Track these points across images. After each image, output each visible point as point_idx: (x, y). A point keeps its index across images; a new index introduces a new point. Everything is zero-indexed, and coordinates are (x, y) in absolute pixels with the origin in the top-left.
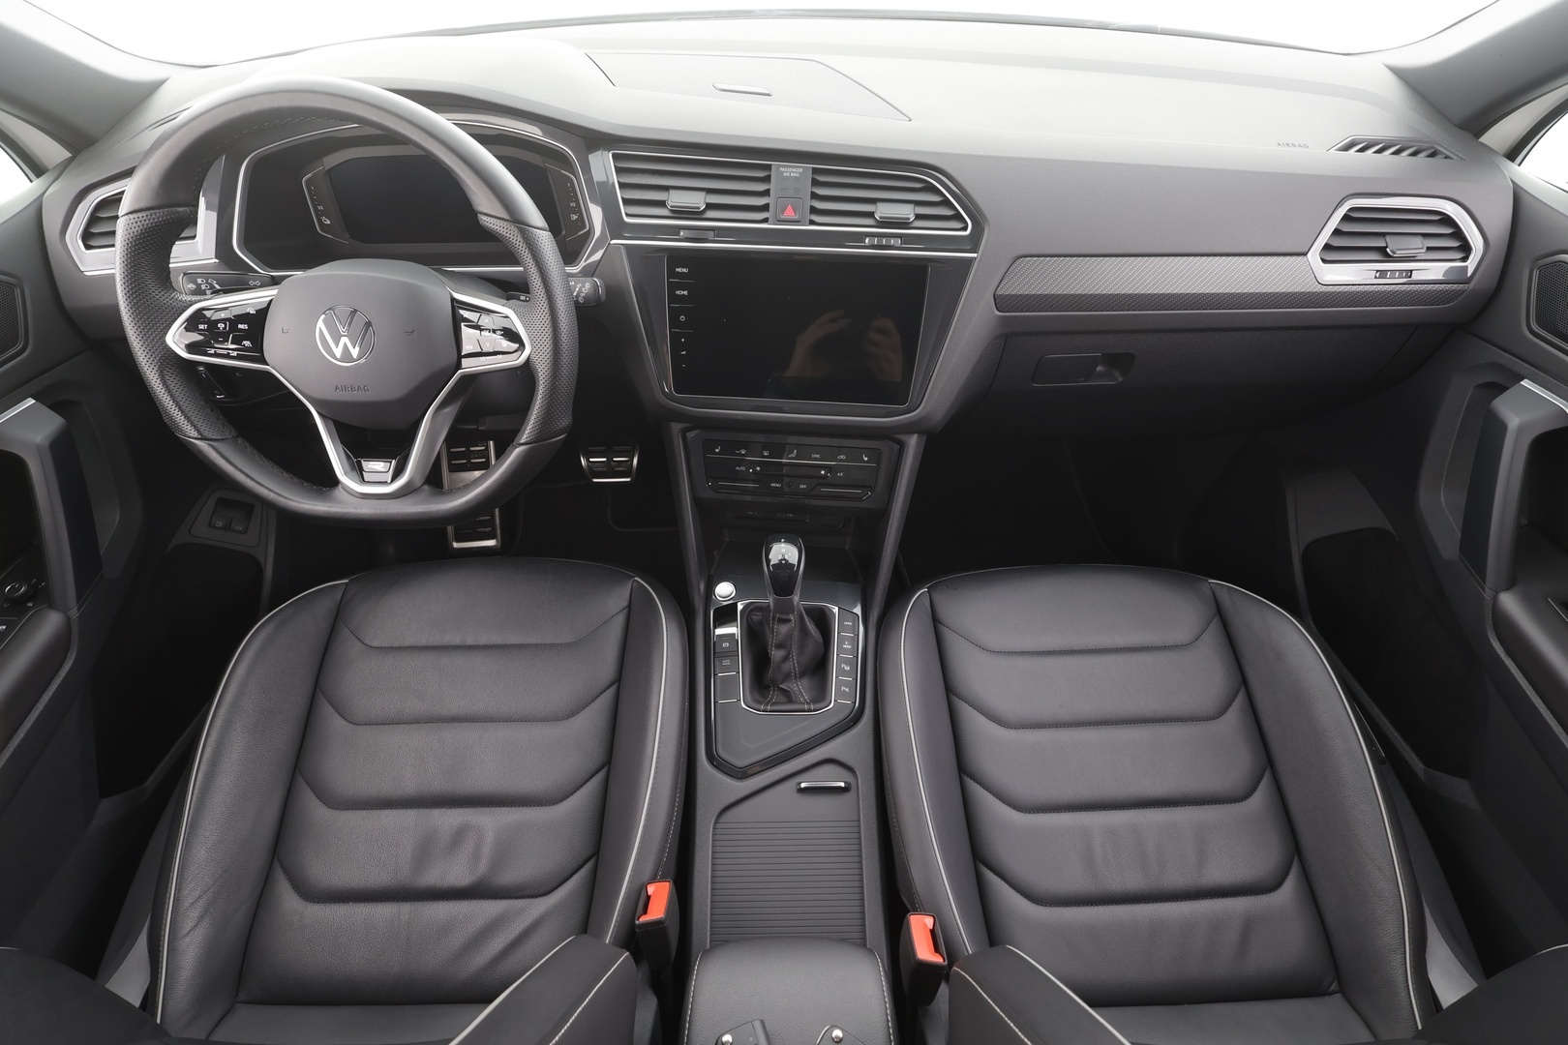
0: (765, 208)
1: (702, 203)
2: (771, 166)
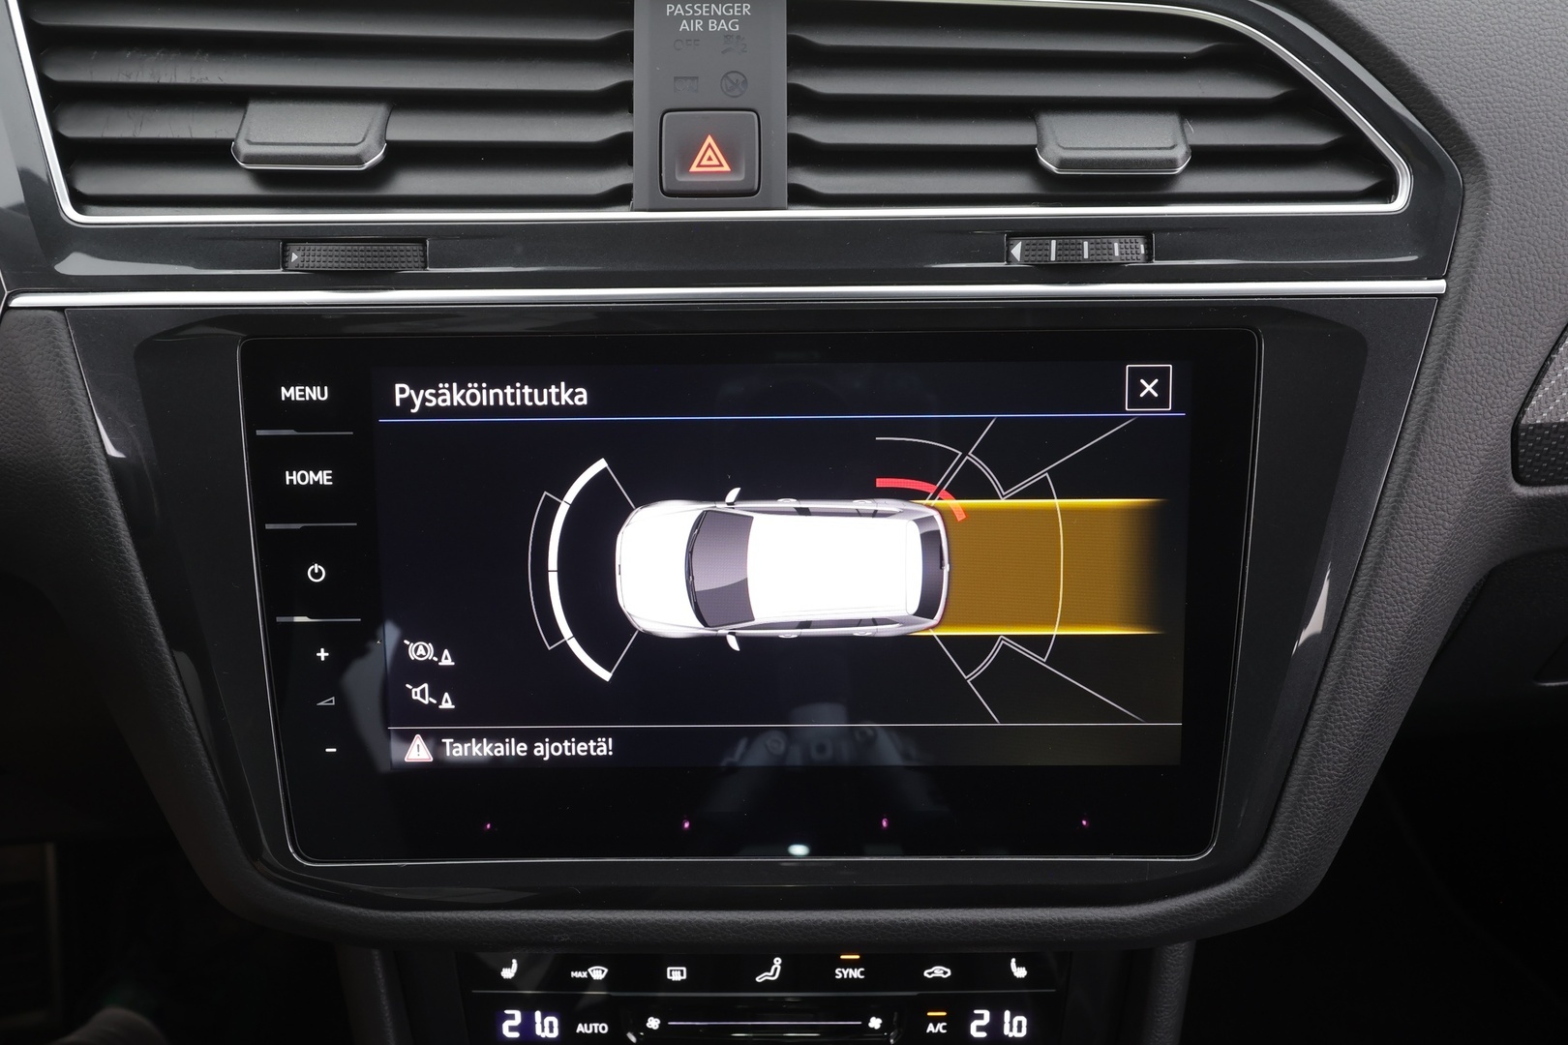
0: (618, 151)
1: (372, 139)
2: (630, 2)
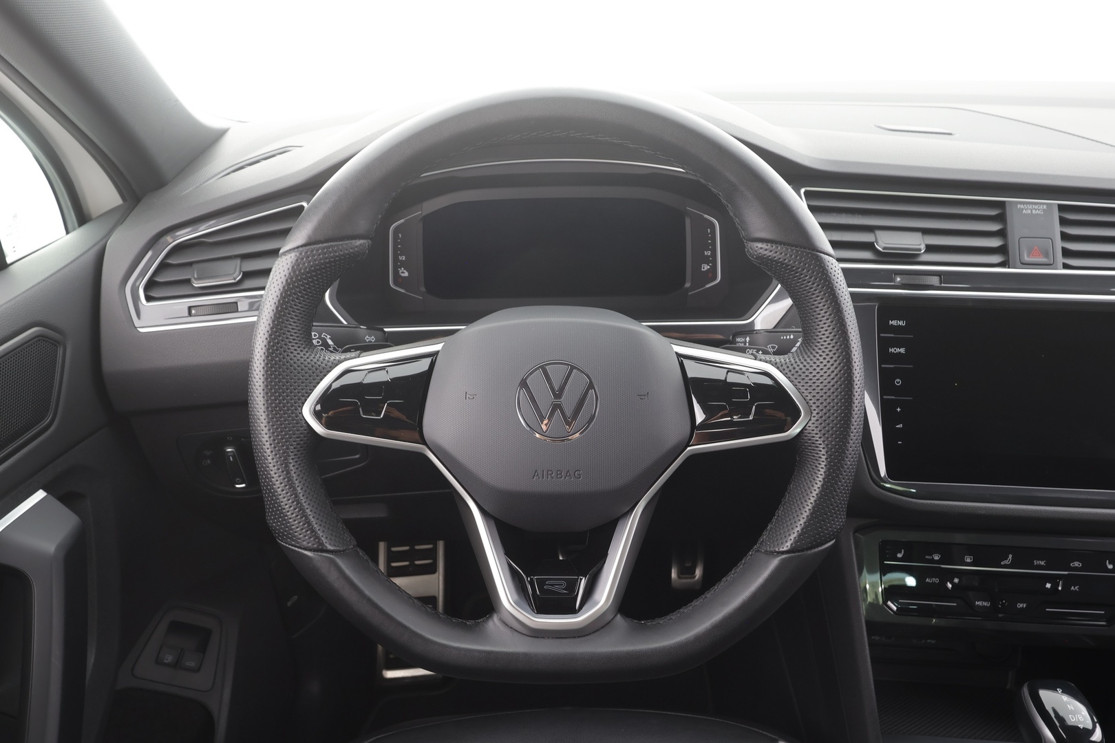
0: (1003, 250)
1: (920, 244)
2: (1004, 203)
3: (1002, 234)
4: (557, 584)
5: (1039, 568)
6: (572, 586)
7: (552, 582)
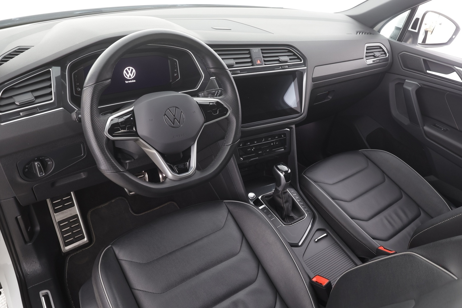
0: (252, 62)
1: (234, 62)
2: (249, 49)
3: (250, 57)
4: (181, 166)
5: (270, 140)
6: (185, 165)
7: (180, 166)
